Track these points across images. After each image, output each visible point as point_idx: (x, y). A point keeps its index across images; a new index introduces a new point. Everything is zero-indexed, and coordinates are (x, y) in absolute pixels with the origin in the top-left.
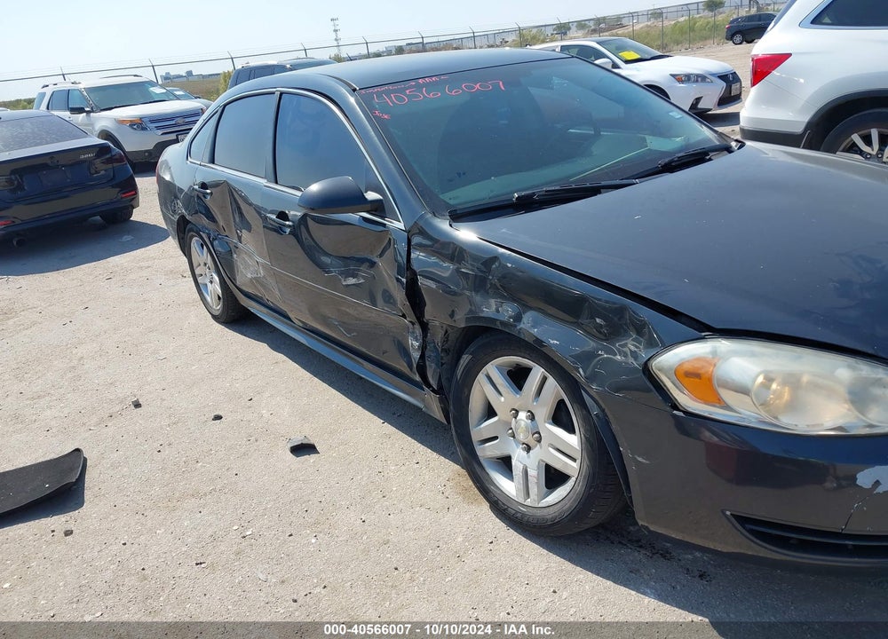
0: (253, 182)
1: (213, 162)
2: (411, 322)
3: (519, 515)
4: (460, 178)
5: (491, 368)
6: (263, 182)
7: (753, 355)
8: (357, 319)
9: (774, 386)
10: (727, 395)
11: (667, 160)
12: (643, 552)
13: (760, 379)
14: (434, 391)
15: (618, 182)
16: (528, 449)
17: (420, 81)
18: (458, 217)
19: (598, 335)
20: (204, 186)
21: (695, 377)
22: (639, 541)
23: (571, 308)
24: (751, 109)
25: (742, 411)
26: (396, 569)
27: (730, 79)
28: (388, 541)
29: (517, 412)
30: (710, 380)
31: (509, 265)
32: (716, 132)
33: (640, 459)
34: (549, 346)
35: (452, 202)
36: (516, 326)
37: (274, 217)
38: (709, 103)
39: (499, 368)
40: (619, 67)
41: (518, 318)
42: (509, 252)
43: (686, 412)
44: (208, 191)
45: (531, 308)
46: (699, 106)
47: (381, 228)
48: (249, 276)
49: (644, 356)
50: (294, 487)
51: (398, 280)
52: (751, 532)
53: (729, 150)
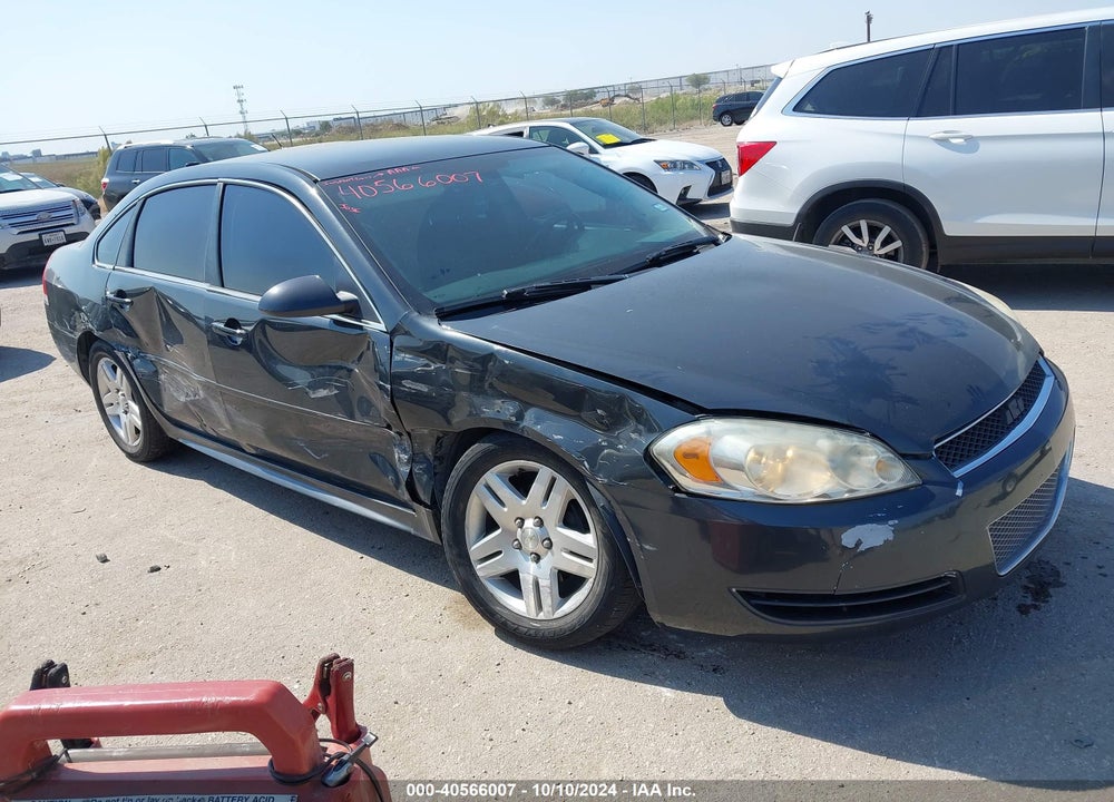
0: (191, 287)
1: (133, 266)
2: (397, 433)
3: (532, 632)
4: (444, 275)
5: (492, 477)
6: (205, 286)
7: (743, 432)
8: (329, 437)
9: (764, 460)
10: (724, 473)
11: (655, 254)
12: (656, 654)
13: (752, 455)
14: (426, 506)
15: (607, 277)
16: (538, 558)
17: (389, 171)
18: (445, 315)
19: (600, 426)
20: (121, 294)
21: (693, 457)
22: (651, 645)
23: (571, 401)
24: (742, 201)
25: (738, 486)
26: (396, 703)
27: (718, 166)
28: (384, 677)
29: (523, 520)
30: (706, 459)
31: (507, 362)
32: (703, 224)
33: (647, 547)
34: (553, 443)
35: (437, 300)
36: (518, 425)
37: (222, 326)
38: (699, 192)
39: (500, 475)
40: (597, 153)
41: (520, 416)
42: (505, 349)
43: (688, 493)
44: (127, 300)
45: (533, 405)
46: (688, 197)
47: (359, 331)
48: (183, 399)
49: (644, 442)
50: (264, 634)
51: (381, 387)
52: (756, 606)
53: (716, 242)
